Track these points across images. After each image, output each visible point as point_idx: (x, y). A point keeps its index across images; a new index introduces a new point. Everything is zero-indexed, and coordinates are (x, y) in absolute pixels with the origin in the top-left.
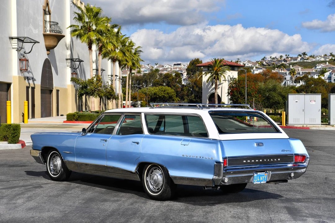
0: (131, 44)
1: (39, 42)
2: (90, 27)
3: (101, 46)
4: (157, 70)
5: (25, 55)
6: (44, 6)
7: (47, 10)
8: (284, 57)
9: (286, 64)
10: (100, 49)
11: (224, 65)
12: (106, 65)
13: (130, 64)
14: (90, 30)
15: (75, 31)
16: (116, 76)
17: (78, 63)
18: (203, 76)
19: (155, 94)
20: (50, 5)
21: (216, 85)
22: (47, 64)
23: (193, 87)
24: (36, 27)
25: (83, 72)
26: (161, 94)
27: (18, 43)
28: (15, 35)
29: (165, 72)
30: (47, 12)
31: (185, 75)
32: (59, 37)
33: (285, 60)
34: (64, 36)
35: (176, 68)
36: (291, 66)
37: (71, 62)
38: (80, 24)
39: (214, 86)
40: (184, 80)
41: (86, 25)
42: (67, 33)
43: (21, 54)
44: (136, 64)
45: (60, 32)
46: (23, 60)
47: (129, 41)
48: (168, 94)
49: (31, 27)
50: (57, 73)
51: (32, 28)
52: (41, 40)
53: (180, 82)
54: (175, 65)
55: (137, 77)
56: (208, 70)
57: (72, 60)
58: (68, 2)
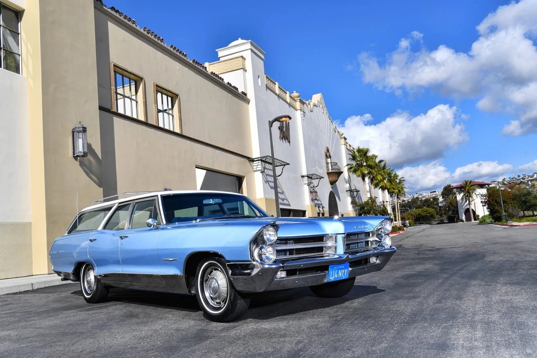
0: (396, 176)
1: (323, 178)
2: (362, 163)
3: (372, 178)
4: (417, 198)
5: (314, 188)
6: (325, 152)
7: (328, 154)
8: (522, 176)
9: (525, 181)
10: (372, 181)
11: (474, 185)
12: (378, 194)
13: (396, 191)
14: (362, 166)
15: (351, 168)
16: (387, 202)
17: (356, 193)
18: (457, 196)
19: (419, 214)
20: (330, 151)
21: (469, 202)
22: (332, 195)
23: (449, 207)
24: (321, 167)
25: (360, 198)
26: (424, 214)
27: (308, 180)
28: (305, 173)
29: (424, 199)
30: (328, 156)
31: (441, 199)
32: (339, 173)
33: (523, 179)
34: (342, 172)
35: (433, 195)
36: (529, 182)
37: (351, 193)
39: (468, 202)
40: (441, 202)
41: (358, 162)
42: (345, 170)
43: (311, 187)
44: (401, 190)
45: (339, 170)
46: (313, 192)
47: (394, 173)
48: (429, 213)
49: (317, 167)
50: (340, 200)
51: (318, 168)
52: (326, 176)
53: (437, 204)
54: (431, 192)
55: (403, 204)
56: (461, 190)
57: (351, 191)
58: (343, 148)
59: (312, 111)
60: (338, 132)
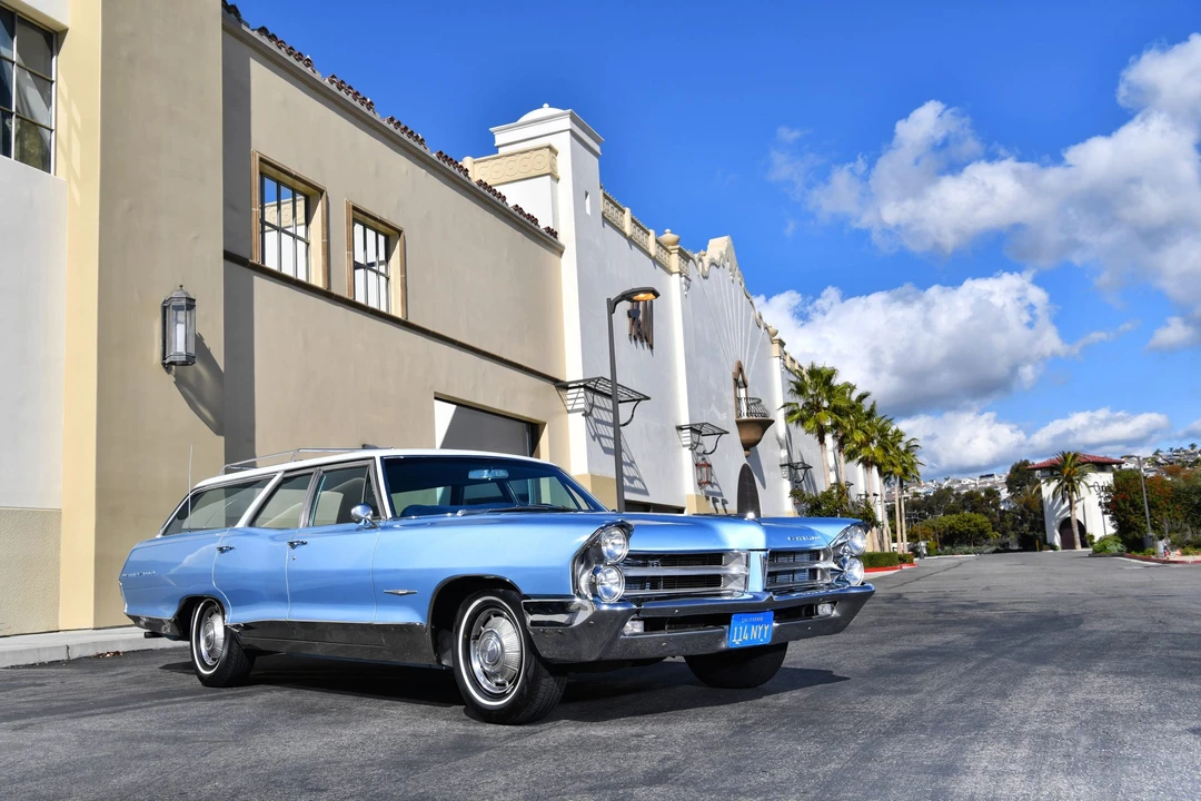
0: (898, 434)
1: (727, 433)
2: (818, 403)
3: (843, 437)
4: (949, 489)
5: (706, 456)
6: (734, 373)
7: (740, 378)
10: (841, 444)
11: (1084, 463)
12: (855, 475)
13: (898, 470)
14: (818, 408)
15: (793, 413)
16: (875, 495)
17: (803, 471)
18: (1044, 487)
19: (951, 528)
20: (745, 372)
21: (1071, 502)
22: (746, 474)
23: (1023, 514)
24: (722, 409)
25: (812, 483)
26: (963, 527)
27: (691, 436)
28: (685, 420)
29: (965, 491)
30: (740, 383)
31: (1004, 494)
32: (765, 424)
34: (772, 422)
35: (986, 483)
37: (790, 471)
38: (801, 401)
39: (1067, 503)
40: (1004, 501)
41: (811, 400)
42: (779, 417)
43: (698, 454)
44: (909, 469)
45: (765, 415)
46: (702, 465)
47: (894, 428)
48: (976, 525)
49: (714, 408)
50: (764, 487)
51: (716, 411)
52: (734, 430)
53: (996, 505)
54: (982, 477)
55: (913, 502)
56: (1052, 474)
58: (776, 364)
59: (706, 278)
60: (766, 328)
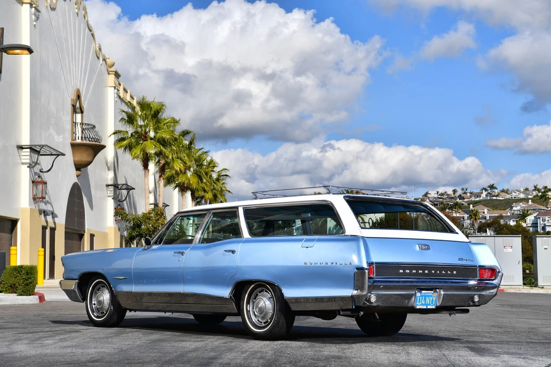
0: (212, 164)
1: (63, 155)
2: (146, 133)
3: (164, 165)
5: (41, 174)
6: (72, 100)
7: (78, 105)
8: (459, 192)
9: (464, 202)
10: (162, 170)
12: (171, 197)
13: (209, 196)
14: (146, 137)
15: (123, 139)
17: (125, 192)
20: (82, 99)
22: (76, 192)
24: (60, 131)
25: (133, 206)
27: (31, 156)
28: (26, 141)
30: (77, 108)
32: (97, 148)
33: (461, 197)
34: (103, 147)
36: (471, 206)
37: (115, 191)
38: (130, 130)
41: (139, 129)
42: (109, 142)
43: (36, 173)
44: (219, 196)
45: (98, 140)
46: (37, 182)
47: (209, 159)
49: (52, 131)
50: (91, 207)
51: (54, 133)
52: (68, 151)
57: (116, 186)
58: (111, 94)
59: (53, 9)
60: (104, 60)
